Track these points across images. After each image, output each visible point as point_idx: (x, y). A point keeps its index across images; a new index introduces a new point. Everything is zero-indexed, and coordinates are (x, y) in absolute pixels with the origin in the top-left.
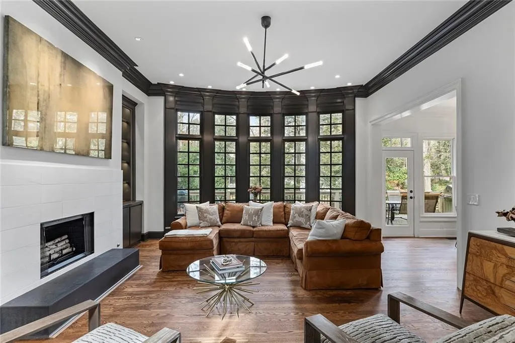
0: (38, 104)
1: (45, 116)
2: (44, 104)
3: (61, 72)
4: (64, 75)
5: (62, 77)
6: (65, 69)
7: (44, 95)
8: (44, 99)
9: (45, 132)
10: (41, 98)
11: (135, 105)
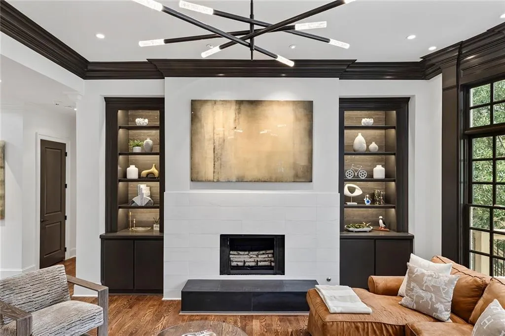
0: (214, 149)
1: (220, 156)
2: (220, 148)
3: (236, 117)
4: (238, 119)
5: (237, 121)
6: (239, 113)
7: (219, 141)
8: (219, 144)
9: (221, 168)
10: (217, 143)
11: (406, 100)
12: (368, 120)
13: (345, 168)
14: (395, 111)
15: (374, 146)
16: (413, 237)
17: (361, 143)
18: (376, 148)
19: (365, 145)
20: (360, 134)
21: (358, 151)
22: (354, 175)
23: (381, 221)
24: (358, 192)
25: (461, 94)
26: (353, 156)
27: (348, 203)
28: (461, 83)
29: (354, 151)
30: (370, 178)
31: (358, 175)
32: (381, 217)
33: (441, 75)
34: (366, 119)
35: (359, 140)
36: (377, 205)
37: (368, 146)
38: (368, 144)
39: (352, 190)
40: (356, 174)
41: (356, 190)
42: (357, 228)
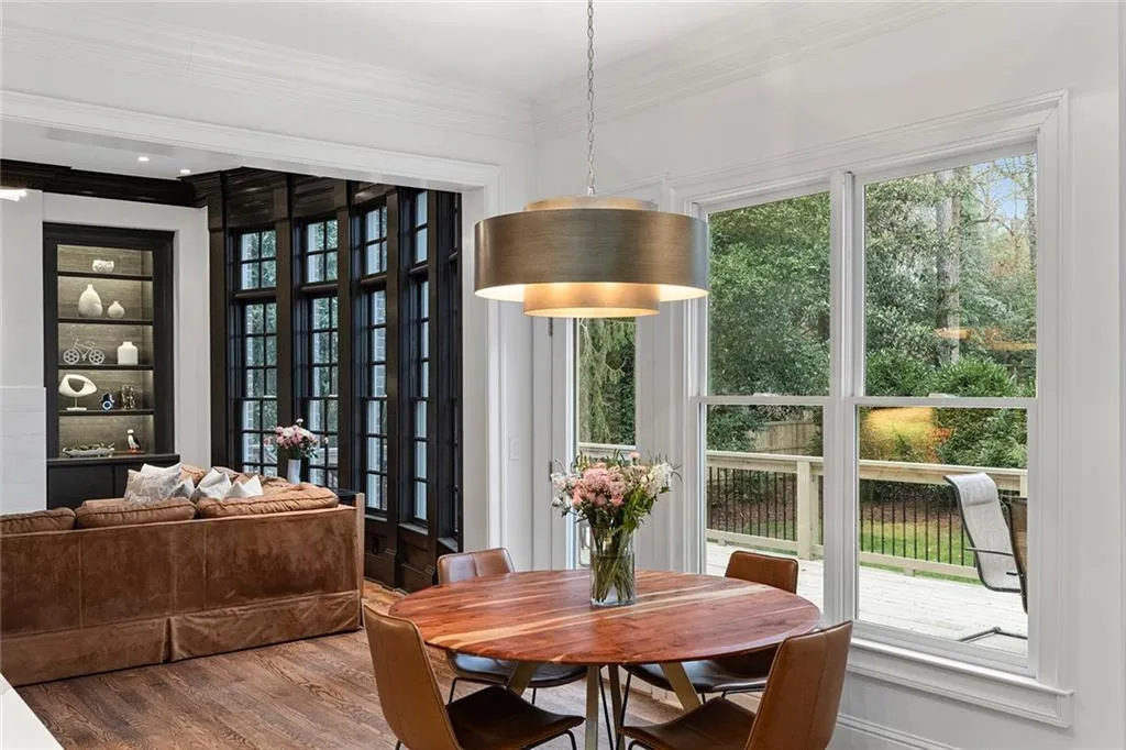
11: (169, 236)
12: (103, 263)
13: (61, 346)
14: (151, 253)
15: (116, 308)
16: (179, 456)
17: (91, 304)
18: (119, 313)
19: (100, 307)
20: (90, 286)
21: (86, 315)
22: (81, 359)
23: (131, 438)
24: (89, 389)
25: (230, 241)
26: (82, 325)
27: (69, 409)
28: (229, 225)
29: (80, 315)
30: (111, 364)
31: (87, 359)
32: (131, 431)
33: (206, 207)
34: (99, 261)
35: (90, 296)
36: (124, 409)
37: (105, 309)
38: (106, 304)
39: (77, 386)
40: (84, 357)
41: (86, 386)
42: (83, 449)
